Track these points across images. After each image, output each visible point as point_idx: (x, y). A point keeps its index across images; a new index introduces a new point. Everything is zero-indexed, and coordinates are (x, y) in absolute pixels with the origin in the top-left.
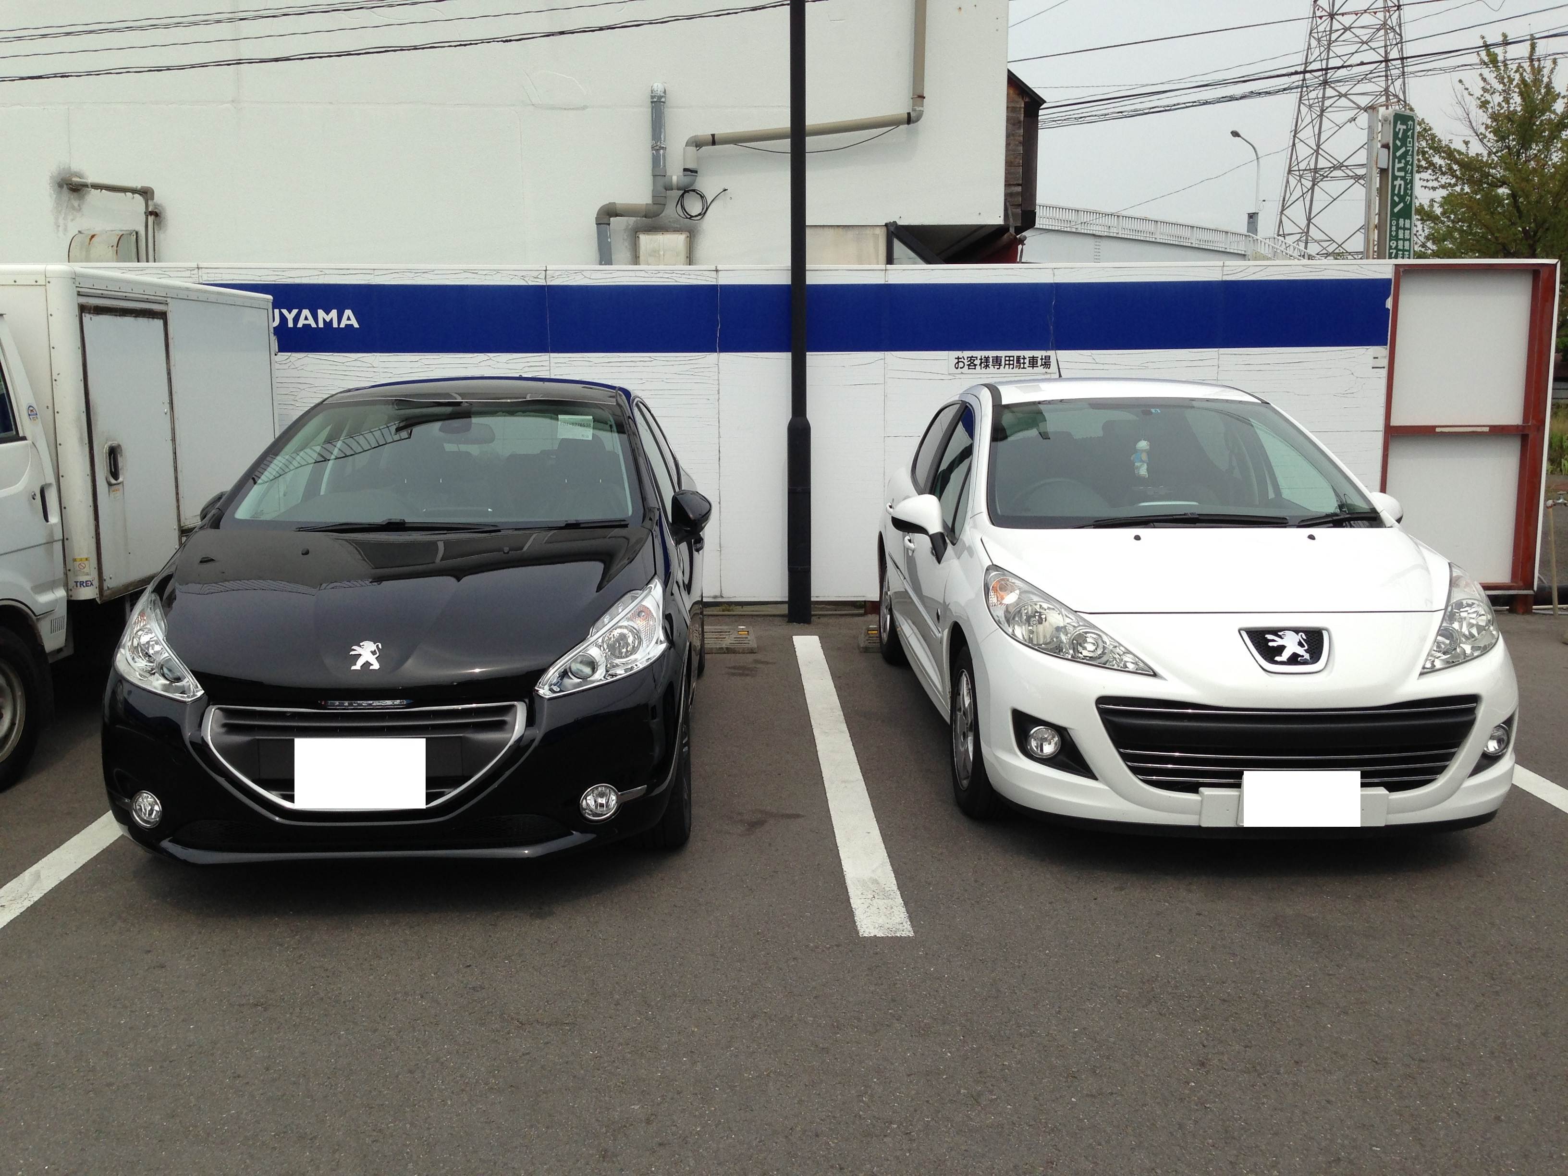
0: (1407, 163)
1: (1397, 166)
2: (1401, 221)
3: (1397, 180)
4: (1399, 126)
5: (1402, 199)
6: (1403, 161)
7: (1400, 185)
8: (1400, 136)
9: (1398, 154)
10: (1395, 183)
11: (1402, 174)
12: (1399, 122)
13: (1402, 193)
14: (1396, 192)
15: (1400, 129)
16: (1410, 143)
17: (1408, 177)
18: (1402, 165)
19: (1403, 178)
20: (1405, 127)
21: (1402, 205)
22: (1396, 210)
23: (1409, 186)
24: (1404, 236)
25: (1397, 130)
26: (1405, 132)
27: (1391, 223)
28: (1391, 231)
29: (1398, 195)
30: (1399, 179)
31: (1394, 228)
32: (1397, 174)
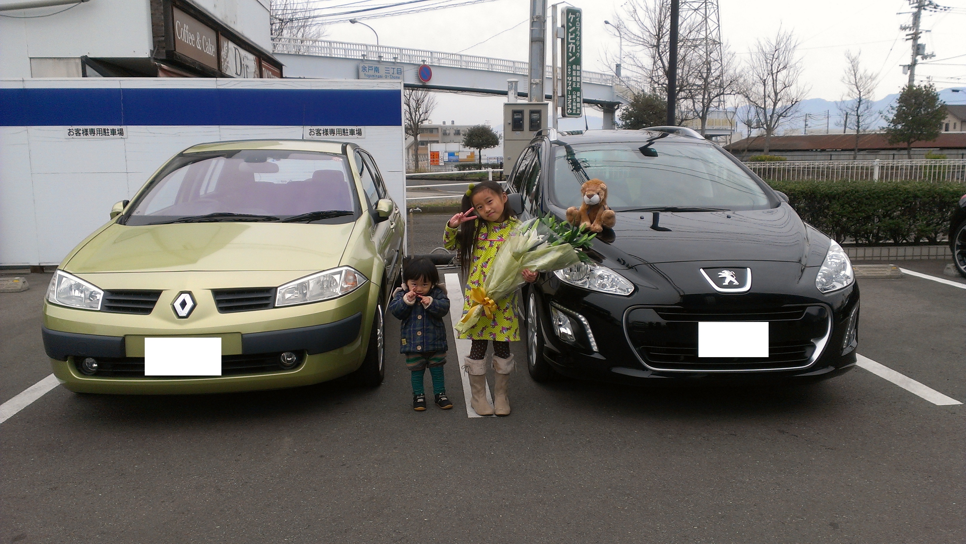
0: (576, 36)
1: (570, 37)
2: (574, 67)
3: (570, 44)
4: (570, 15)
5: (574, 55)
6: (574, 34)
7: (572, 48)
8: (571, 21)
9: (570, 31)
10: (569, 46)
11: (574, 41)
12: (570, 14)
13: (574, 51)
14: (570, 51)
15: (571, 17)
16: (578, 24)
17: (578, 43)
18: (573, 36)
19: (573, 43)
20: (574, 16)
21: (574, 57)
22: (570, 60)
23: (578, 48)
24: (576, 74)
25: (569, 17)
26: (575, 19)
27: (567, 67)
28: (567, 71)
29: (572, 52)
30: (572, 44)
31: (569, 70)
32: (570, 41)
